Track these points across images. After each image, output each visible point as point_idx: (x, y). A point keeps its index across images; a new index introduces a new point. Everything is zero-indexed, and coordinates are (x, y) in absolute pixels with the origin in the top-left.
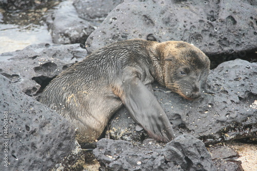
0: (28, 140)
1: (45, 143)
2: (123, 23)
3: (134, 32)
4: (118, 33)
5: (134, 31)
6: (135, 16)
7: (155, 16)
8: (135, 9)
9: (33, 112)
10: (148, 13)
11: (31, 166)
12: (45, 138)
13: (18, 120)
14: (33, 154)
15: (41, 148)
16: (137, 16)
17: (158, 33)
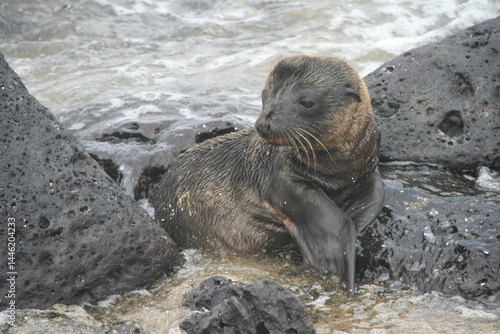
0: (35, 245)
1: (77, 259)
2: (401, 80)
3: (420, 102)
4: (383, 96)
5: (420, 98)
6: (437, 71)
7: (480, 79)
8: (442, 58)
9: (73, 198)
10: (467, 70)
11: (27, 293)
12: (78, 248)
13: (29, 204)
14: (38, 272)
15: (63, 265)
16: (441, 72)
17: (472, 112)
